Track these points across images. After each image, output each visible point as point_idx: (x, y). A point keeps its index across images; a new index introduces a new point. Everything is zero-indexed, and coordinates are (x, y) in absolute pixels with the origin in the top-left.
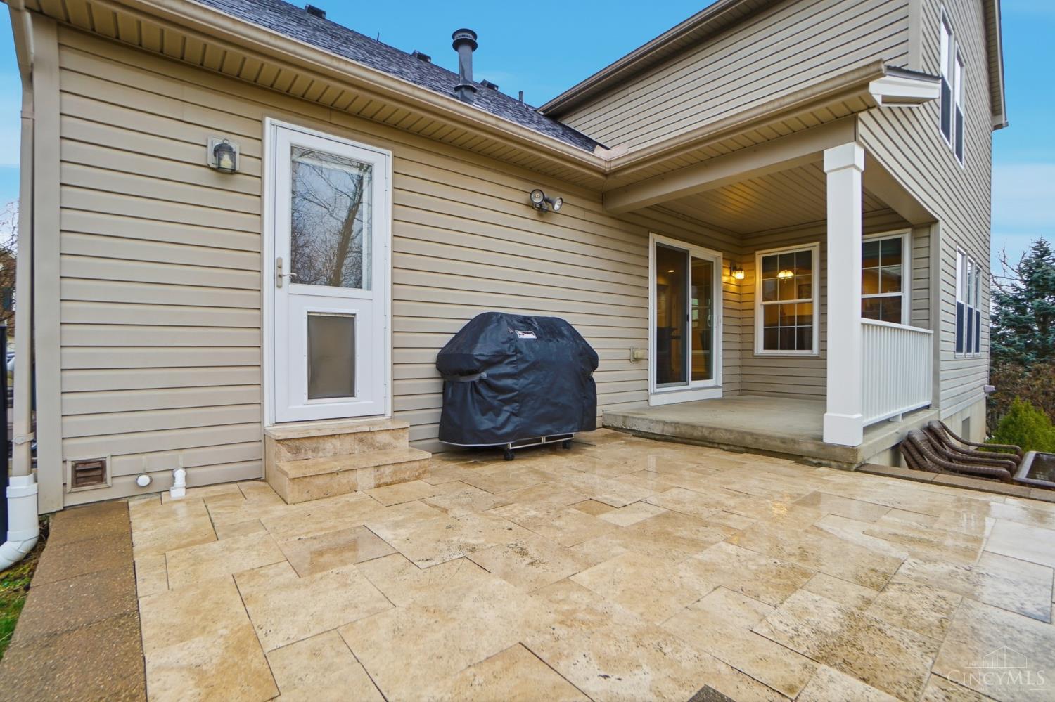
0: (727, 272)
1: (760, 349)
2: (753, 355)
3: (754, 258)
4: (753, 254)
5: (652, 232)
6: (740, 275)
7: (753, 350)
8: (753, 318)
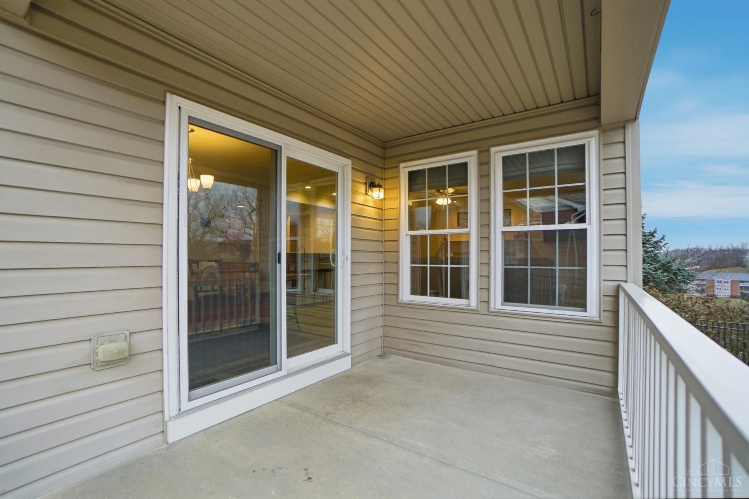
0: (362, 189)
1: (405, 294)
2: (398, 303)
3: (398, 172)
4: (397, 167)
5: (172, 93)
6: (377, 194)
7: (397, 295)
8: (397, 252)
